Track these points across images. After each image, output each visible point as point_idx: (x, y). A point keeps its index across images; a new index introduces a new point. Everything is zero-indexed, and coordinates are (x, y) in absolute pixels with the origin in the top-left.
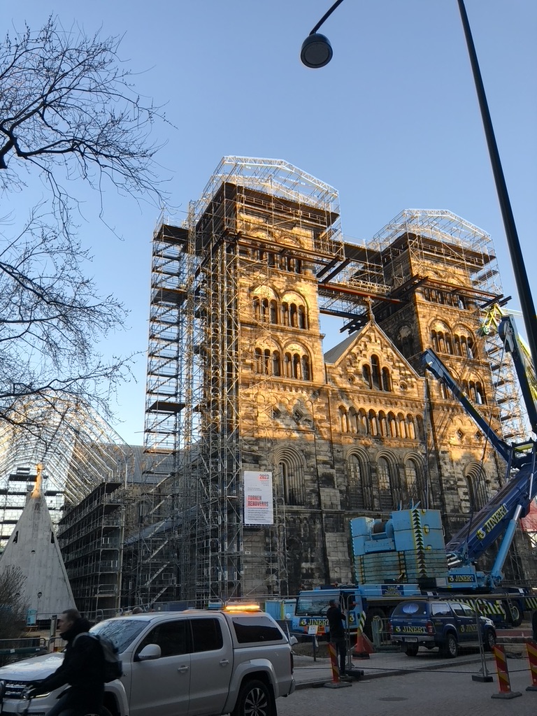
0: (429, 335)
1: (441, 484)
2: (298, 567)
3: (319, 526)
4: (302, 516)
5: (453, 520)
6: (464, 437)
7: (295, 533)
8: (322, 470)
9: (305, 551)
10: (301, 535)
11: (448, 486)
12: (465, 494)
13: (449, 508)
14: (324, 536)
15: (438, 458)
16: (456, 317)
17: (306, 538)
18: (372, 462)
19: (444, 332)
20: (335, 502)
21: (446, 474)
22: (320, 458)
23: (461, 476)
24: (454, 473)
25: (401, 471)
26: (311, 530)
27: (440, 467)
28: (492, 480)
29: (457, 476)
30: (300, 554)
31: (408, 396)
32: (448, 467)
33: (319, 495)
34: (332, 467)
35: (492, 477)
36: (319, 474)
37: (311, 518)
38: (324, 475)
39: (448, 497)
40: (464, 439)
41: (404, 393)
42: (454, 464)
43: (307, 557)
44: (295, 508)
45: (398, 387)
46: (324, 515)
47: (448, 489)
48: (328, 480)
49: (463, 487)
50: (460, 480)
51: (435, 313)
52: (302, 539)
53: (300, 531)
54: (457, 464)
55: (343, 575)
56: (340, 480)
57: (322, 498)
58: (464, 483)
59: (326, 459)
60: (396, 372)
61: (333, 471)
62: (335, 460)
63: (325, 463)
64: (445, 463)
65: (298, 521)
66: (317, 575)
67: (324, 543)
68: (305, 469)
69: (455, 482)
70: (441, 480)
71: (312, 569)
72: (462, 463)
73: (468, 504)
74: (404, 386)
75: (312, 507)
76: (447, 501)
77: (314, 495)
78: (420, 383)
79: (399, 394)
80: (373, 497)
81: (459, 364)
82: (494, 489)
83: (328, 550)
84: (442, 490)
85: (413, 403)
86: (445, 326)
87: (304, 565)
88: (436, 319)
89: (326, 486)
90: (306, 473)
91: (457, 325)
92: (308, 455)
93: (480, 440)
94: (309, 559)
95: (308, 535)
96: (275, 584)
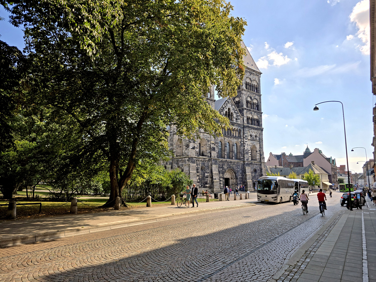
0: (246, 102)
1: (244, 152)
2: (204, 175)
3: (210, 163)
4: (206, 160)
5: (246, 162)
6: (252, 137)
8: (212, 146)
12: (250, 155)
13: (246, 159)
14: (212, 166)
15: (244, 143)
16: (254, 96)
18: (225, 144)
19: (250, 101)
20: (215, 156)
21: (246, 148)
22: (211, 142)
25: (233, 147)
26: (208, 164)
27: (244, 146)
28: (258, 151)
29: (249, 149)
30: (205, 171)
31: (237, 123)
32: (247, 146)
33: (211, 154)
34: (215, 145)
36: (211, 147)
37: (208, 160)
38: (213, 147)
39: (246, 156)
41: (236, 121)
43: (207, 172)
44: (204, 157)
45: (235, 119)
46: (212, 160)
47: (246, 153)
48: (214, 149)
49: (250, 153)
50: (249, 150)
51: (248, 94)
52: (206, 166)
53: (205, 164)
54: (249, 146)
55: (217, 177)
56: (217, 149)
57: (212, 154)
58: (250, 151)
59: (213, 142)
60: (235, 114)
61: (215, 146)
62: (216, 143)
63: (213, 144)
64: (246, 145)
65: (205, 161)
66: (209, 177)
67: (212, 168)
68: (207, 145)
69: (248, 151)
70: (244, 150)
71: (208, 176)
73: (251, 158)
74: (237, 119)
75: (209, 157)
76: (245, 157)
77: (209, 153)
78: (241, 119)
79: (235, 122)
80: (225, 155)
81: (253, 112)
82: (258, 154)
83: (213, 170)
84: (244, 153)
85: (239, 125)
86: (250, 99)
88: (248, 96)
89: (213, 151)
90: (207, 147)
91: (254, 98)
92: (208, 141)
93: (256, 138)
96: (198, 179)
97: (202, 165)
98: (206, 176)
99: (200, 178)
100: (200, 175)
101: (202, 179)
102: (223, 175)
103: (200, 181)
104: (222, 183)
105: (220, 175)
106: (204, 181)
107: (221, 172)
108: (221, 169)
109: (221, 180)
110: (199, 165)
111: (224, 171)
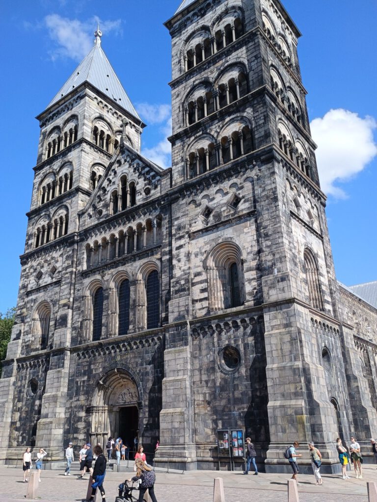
1: (170, 290)
2: (33, 404)
4: (41, 359)
5: (172, 330)
6: (211, 215)
7: (36, 375)
8: (61, 313)
9: (40, 390)
11: (177, 288)
12: (203, 291)
13: (173, 318)
15: (171, 258)
16: (221, 62)
17: (42, 378)
18: (106, 290)
19: (203, 95)
20: (63, 340)
21: (178, 274)
22: (61, 302)
23: (200, 269)
24: (189, 268)
25: (132, 288)
27: (172, 268)
28: (250, 258)
29: (195, 271)
31: (150, 199)
32: (183, 263)
34: (68, 308)
35: (248, 253)
36: (58, 317)
37: (46, 359)
38: (61, 317)
39: (174, 304)
40: (211, 218)
41: (146, 199)
42: (193, 256)
43: (39, 396)
45: (142, 196)
46: (52, 355)
48: (63, 321)
50: (198, 274)
53: (39, 372)
54: (196, 255)
55: (51, 410)
56: (76, 317)
58: (203, 277)
59: (66, 301)
60: (142, 180)
61: (68, 311)
62: (75, 299)
63: (64, 305)
65: (38, 364)
68: (52, 316)
69: (190, 281)
70: (170, 285)
72: (203, 251)
73: (205, 304)
74: (148, 192)
75: (51, 349)
77: (53, 337)
79: (141, 203)
81: (215, 121)
83: (47, 387)
85: (150, 206)
87: (37, 402)
89: (61, 327)
90: (52, 320)
92: (55, 303)
93: (235, 208)
95: (43, 375)
96: (18, 420)
97: (32, 376)
98: (36, 408)
99: (24, 415)
100: (24, 408)
101: (26, 418)
102: (88, 399)
103: (21, 425)
104: (84, 428)
105: (80, 399)
106: (29, 426)
107: (81, 388)
108: (82, 379)
109: (82, 417)
110: (24, 378)
111: (92, 382)
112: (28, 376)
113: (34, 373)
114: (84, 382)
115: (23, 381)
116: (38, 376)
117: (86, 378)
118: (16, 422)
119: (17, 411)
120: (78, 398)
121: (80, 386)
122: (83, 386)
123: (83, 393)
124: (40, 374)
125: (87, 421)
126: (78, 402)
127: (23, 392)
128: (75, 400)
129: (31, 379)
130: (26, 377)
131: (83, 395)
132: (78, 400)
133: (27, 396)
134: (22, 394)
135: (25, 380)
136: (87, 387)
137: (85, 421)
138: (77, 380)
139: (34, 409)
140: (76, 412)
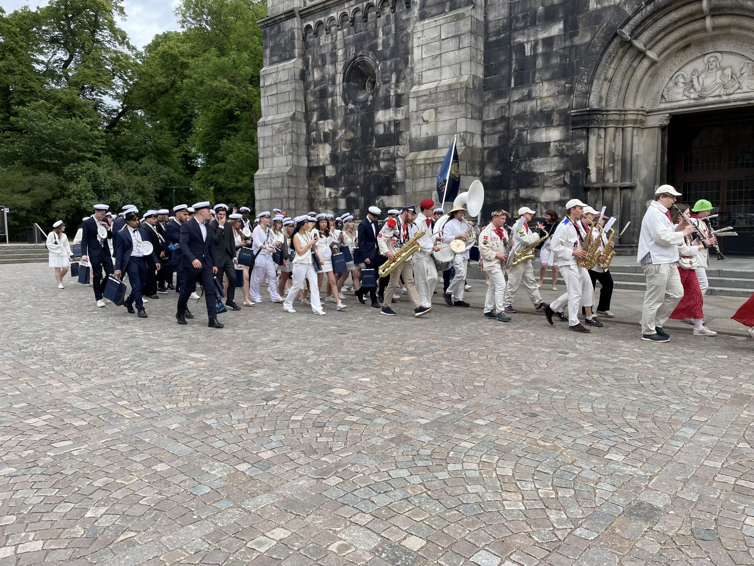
2: (369, 122)
7: (367, 45)
9: (385, 83)
10: (376, 45)
17: (388, 52)
26: (399, 30)
43: (387, 98)
53: (376, 36)
65: (370, 14)
71: (397, 124)
87: (381, 116)
94: (393, 100)
95: (392, 42)
96: (327, 162)
97: (352, 50)
98: (381, 130)
99: (343, 149)
100: (341, 133)
101: (352, 156)
102: (571, 91)
103: (339, 174)
104: (559, 172)
105: (534, 94)
106: (365, 173)
107: (540, 62)
108: (542, 35)
109: (548, 144)
110: (328, 59)
111: (587, 39)
112: (340, 53)
113: (359, 43)
114: (548, 42)
115: (329, 68)
116: (373, 48)
117: (556, 29)
118: (323, 168)
119: (321, 142)
120: (526, 91)
121: (535, 56)
122: (547, 56)
123: (547, 75)
124: (380, 41)
125: (570, 153)
126: (530, 105)
127: (333, 94)
128: (516, 98)
129: (352, 57)
130: (334, 55)
131: (548, 80)
132: (529, 97)
133: (347, 104)
134: (330, 100)
135: (334, 62)
136: (563, 57)
137: (561, 154)
138: (520, 39)
139: (373, 134)
140: (521, 130)
